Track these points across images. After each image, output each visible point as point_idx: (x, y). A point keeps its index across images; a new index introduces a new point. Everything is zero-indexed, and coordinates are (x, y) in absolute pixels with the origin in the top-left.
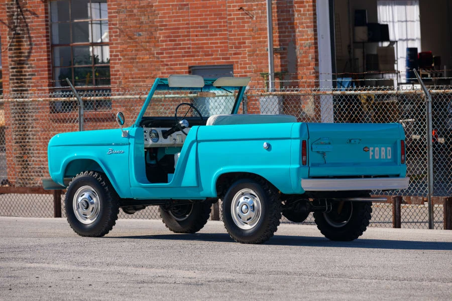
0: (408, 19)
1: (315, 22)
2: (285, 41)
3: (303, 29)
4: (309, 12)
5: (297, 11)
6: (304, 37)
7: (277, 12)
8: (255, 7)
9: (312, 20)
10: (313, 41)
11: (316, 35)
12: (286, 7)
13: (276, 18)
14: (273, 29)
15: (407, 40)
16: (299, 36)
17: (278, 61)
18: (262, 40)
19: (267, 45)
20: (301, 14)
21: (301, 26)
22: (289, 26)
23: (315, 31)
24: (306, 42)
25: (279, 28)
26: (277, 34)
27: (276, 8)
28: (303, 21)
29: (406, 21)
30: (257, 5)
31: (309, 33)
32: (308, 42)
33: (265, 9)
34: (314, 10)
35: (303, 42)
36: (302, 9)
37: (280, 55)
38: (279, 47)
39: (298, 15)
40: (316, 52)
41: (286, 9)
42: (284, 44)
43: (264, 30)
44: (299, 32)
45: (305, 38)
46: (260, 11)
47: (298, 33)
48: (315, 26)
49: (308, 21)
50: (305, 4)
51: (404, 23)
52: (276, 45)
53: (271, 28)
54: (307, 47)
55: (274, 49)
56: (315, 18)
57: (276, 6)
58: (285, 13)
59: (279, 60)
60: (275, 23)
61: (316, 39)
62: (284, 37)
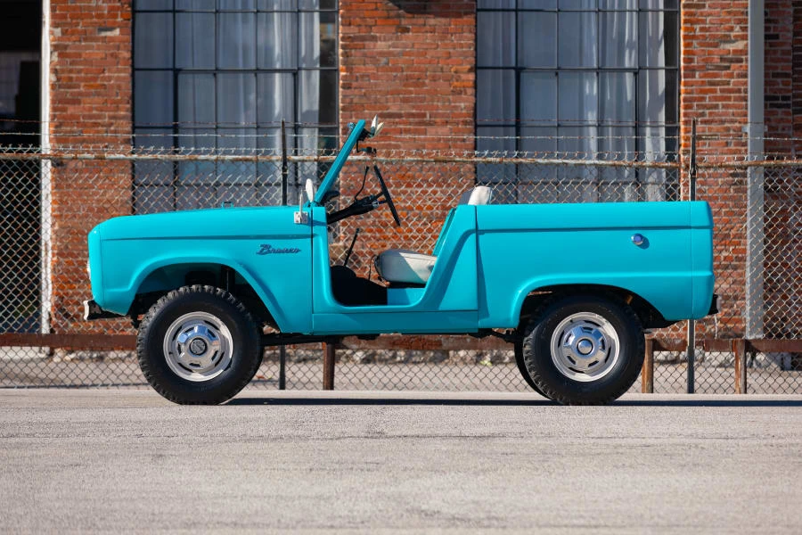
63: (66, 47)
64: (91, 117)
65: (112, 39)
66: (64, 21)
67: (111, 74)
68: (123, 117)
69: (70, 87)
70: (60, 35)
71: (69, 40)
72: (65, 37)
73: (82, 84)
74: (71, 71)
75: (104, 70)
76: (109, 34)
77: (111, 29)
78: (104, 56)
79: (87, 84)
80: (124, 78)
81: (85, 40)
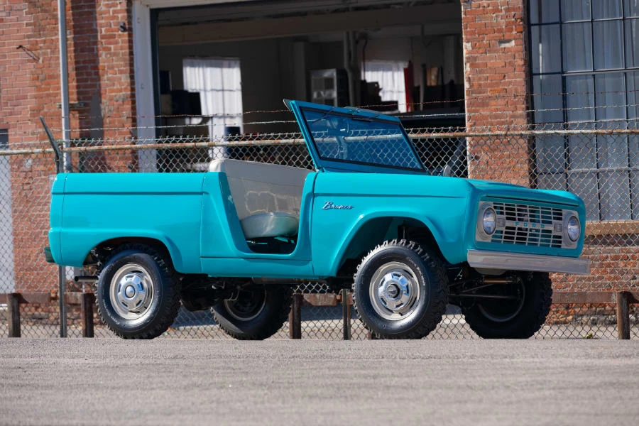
0: (226, 88)
1: (131, 65)
2: (87, 93)
3: (115, 76)
4: (123, 51)
5: (105, 49)
6: (115, 87)
7: (75, 51)
8: (42, 45)
9: (128, 62)
10: (129, 93)
11: (132, 83)
12: (88, 44)
13: (73, 60)
14: (68, 76)
15: (224, 117)
16: (107, 85)
17: (75, 123)
18: (51, 92)
19: (60, 99)
20: (110, 54)
21: (111, 71)
22: (93, 71)
23: (132, 77)
24: (119, 94)
25: (77, 75)
26: (75, 84)
27: (72, 45)
28: (115, 63)
29: (223, 90)
30: (45, 42)
31: (123, 81)
32: (121, 93)
33: (56, 47)
34: (131, 47)
35: (114, 94)
36: (112, 46)
37: (79, 113)
38: (77, 102)
39: (106, 54)
40: (134, 108)
41: (87, 47)
42: (84, 98)
43: (55, 78)
44: (108, 79)
45: (117, 89)
46: (49, 51)
47: (106, 82)
48: (132, 71)
49: (122, 63)
50: (116, 39)
51: (220, 93)
52: (72, 100)
53: (67, 75)
54: (120, 102)
55: (70, 104)
56: (132, 60)
57: (72, 43)
58: (86, 53)
59: (78, 121)
60: (71, 67)
61: (133, 90)
62: (86, 87)
63: (475, 58)
64: (496, 117)
65: (509, 50)
66: (473, 36)
67: (510, 80)
68: (521, 116)
69: (480, 93)
70: (471, 49)
71: (478, 53)
72: (475, 50)
73: (489, 89)
74: (480, 79)
75: (504, 76)
76: (507, 45)
77: (509, 41)
78: (504, 64)
79: (493, 89)
80: (520, 82)
81: (490, 51)
